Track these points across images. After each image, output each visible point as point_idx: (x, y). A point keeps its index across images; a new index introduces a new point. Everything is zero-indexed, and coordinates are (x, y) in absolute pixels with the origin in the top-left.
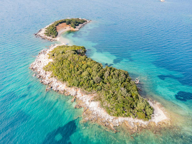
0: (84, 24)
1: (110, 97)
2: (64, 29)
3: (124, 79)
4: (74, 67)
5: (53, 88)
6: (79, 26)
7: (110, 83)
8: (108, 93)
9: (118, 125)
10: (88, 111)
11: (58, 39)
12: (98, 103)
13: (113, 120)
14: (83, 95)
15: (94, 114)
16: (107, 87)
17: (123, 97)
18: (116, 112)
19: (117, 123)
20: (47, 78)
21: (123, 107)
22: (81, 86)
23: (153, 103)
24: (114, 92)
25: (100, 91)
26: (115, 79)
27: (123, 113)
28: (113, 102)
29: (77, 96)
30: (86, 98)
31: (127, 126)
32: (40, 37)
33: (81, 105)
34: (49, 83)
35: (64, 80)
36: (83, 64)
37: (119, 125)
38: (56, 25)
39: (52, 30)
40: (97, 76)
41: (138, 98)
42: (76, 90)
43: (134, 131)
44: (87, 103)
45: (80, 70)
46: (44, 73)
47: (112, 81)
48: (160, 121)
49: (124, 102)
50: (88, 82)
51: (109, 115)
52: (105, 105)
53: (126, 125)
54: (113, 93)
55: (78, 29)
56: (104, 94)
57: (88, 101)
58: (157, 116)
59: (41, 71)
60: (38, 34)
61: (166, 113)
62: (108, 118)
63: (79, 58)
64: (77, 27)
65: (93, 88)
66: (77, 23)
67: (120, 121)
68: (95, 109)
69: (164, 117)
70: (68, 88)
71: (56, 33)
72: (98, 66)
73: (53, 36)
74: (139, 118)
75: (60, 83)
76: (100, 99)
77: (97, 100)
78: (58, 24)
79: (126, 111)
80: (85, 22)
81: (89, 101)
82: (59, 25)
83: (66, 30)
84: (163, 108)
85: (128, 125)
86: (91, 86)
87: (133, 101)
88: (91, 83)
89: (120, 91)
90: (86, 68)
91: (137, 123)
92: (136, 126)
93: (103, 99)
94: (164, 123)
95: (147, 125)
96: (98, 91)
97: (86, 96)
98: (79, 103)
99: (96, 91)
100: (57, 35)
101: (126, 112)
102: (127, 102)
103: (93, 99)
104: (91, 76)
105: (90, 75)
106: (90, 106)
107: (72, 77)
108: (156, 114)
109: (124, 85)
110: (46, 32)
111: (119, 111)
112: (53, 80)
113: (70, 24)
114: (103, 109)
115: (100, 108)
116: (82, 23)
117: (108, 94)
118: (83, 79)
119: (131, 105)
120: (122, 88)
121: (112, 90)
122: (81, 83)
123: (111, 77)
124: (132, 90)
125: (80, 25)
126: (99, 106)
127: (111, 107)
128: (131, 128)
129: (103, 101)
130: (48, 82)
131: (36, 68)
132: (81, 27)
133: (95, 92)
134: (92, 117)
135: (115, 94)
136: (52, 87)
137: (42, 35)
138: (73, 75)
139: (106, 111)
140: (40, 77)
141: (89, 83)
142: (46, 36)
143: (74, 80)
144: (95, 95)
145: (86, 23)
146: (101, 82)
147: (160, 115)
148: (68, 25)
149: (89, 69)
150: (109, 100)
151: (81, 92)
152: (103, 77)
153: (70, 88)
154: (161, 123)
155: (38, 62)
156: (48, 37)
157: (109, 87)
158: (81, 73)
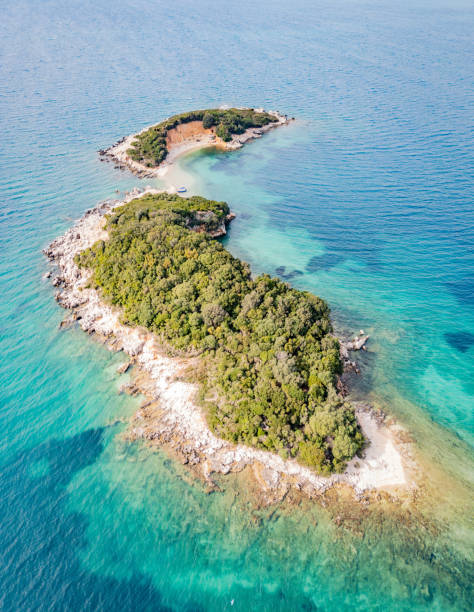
0: (265, 128)
1: (233, 378)
2: (193, 141)
3: (301, 325)
4: (156, 264)
5: (80, 321)
6: (245, 135)
7: (251, 331)
8: (232, 364)
9: (225, 471)
10: (153, 407)
11: (162, 171)
12: (192, 389)
13: (217, 450)
14: (158, 356)
15: (168, 420)
16: (235, 343)
17: (273, 383)
18: (233, 428)
19: (228, 462)
20: (76, 290)
21: (262, 416)
22: (158, 327)
23: (381, 423)
24: (252, 364)
25: (212, 352)
26: (271, 320)
27: (256, 435)
28: (238, 393)
29: (140, 357)
30: (164, 367)
31: (255, 480)
32: (111, 163)
33: (143, 385)
34: (77, 306)
35: (116, 302)
36: (185, 259)
37: (229, 472)
38: (169, 128)
39: (151, 143)
40: (215, 303)
41: (325, 396)
42: (143, 336)
43: (270, 500)
44: (162, 383)
45: (172, 277)
46: (74, 272)
47: (260, 326)
48: (378, 486)
49: (269, 401)
50: (183, 316)
51: (211, 434)
52: (211, 400)
53: (252, 476)
54: (247, 366)
55: (239, 145)
56: (221, 365)
57: (165, 378)
58: (370, 468)
59: (68, 266)
60: (109, 152)
61: (412, 464)
62: (203, 443)
63: (180, 238)
64: (235, 137)
65: (190, 340)
66: (238, 124)
67: (238, 459)
68: (177, 406)
69: (397, 477)
70: (122, 328)
71: (162, 152)
72: (230, 271)
73: (149, 161)
74: (302, 462)
75: (107, 309)
76: (203, 379)
77: (190, 380)
78: (176, 124)
79: (267, 429)
80: (271, 125)
81: (168, 378)
82: (178, 127)
83: (199, 144)
84: (409, 446)
85: (258, 477)
86: (189, 332)
87: (300, 402)
88: (189, 322)
89: (274, 361)
90: (192, 273)
91: (293, 476)
92: (284, 485)
93: (212, 379)
94: (388, 497)
95: (322, 491)
96: (205, 350)
97: (166, 360)
98: (138, 380)
99: (201, 350)
100: (164, 158)
101: (266, 433)
102: (279, 402)
103: (183, 375)
104: (199, 300)
105: (197, 296)
106: (166, 395)
107: (142, 295)
108: (373, 463)
109: (294, 344)
110: (133, 148)
111: (245, 424)
112: (91, 298)
113: (216, 125)
114: (200, 409)
115: (194, 407)
116: (260, 127)
117: (234, 366)
118: (171, 306)
119: (290, 413)
120: (283, 355)
121: (250, 355)
122: (160, 317)
123: (259, 312)
124: (315, 366)
125: (250, 133)
126: (190, 399)
127: (227, 409)
128: (265, 489)
129: (208, 385)
130: (77, 301)
131: (59, 255)
132: (253, 138)
133: (196, 353)
134: (157, 429)
135: (253, 370)
136: (79, 318)
137: (119, 157)
138: (146, 289)
139: (207, 417)
140: (60, 281)
141: (183, 323)
142: (130, 161)
143: (144, 306)
144: (192, 362)
145: (275, 127)
146: (224, 325)
147: (386, 466)
148: (209, 131)
149: (198, 276)
150: (226, 385)
151: (154, 346)
152: (237, 309)
153: (127, 329)
154: (376, 495)
155: (72, 238)
156: (135, 165)
157: (240, 343)
158: (171, 286)
